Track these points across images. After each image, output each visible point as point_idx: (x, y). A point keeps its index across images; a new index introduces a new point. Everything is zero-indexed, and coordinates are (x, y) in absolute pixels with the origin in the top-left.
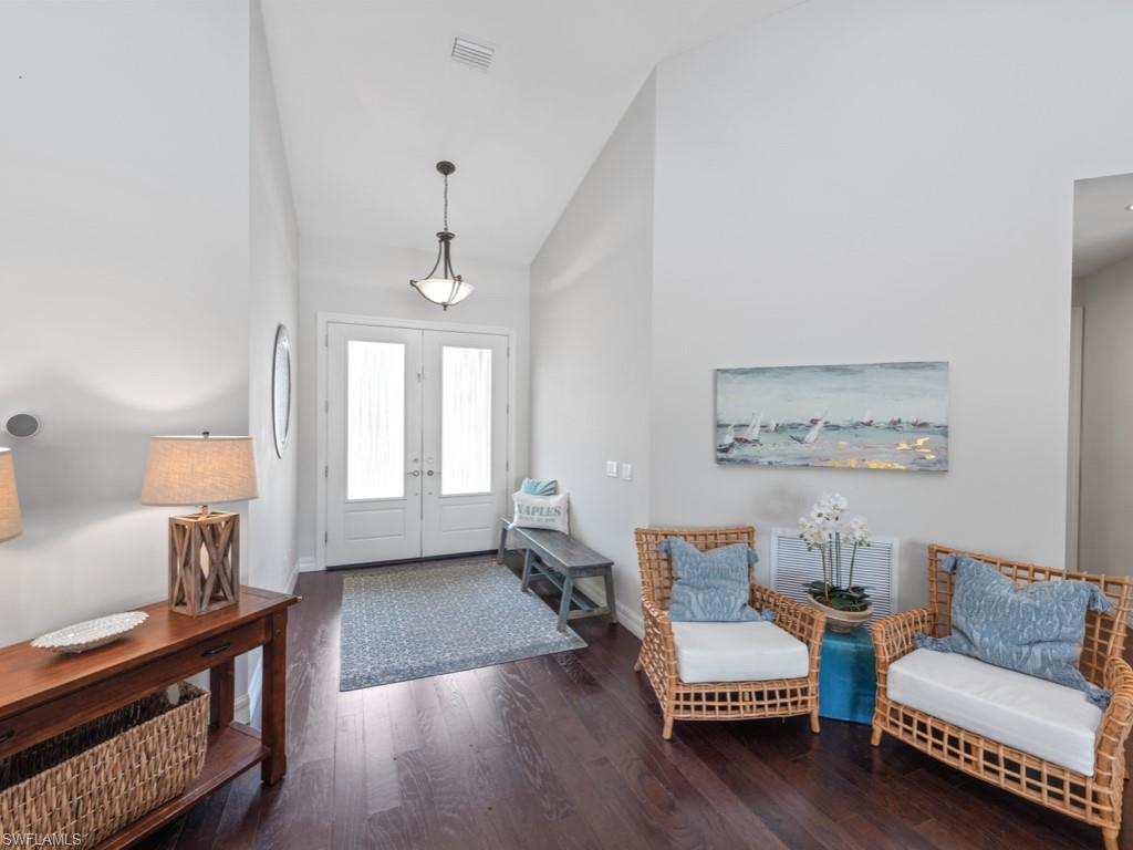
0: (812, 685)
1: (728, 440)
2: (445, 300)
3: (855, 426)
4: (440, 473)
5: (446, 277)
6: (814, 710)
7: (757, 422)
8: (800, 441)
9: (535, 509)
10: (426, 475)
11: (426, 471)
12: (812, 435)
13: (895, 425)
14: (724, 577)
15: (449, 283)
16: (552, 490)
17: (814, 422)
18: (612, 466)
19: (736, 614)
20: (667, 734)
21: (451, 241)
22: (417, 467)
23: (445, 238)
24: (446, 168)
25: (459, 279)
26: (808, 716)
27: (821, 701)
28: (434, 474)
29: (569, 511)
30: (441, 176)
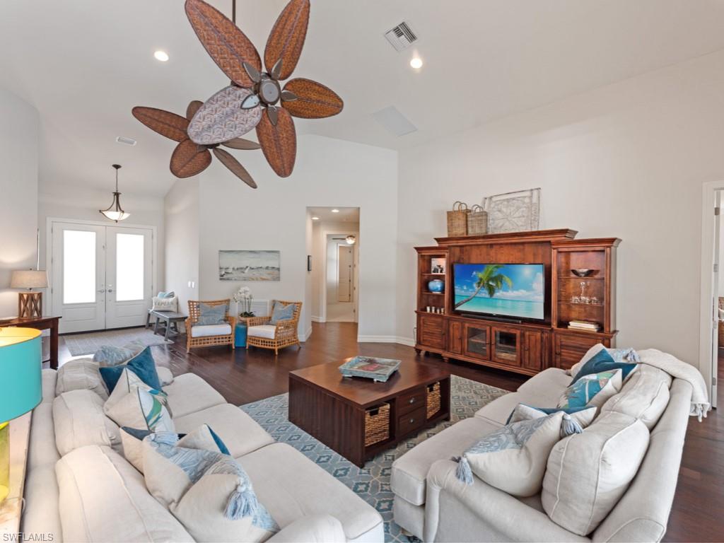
0: (233, 336)
1: (223, 273)
2: (117, 219)
3: (258, 268)
4: (115, 291)
5: (117, 211)
6: (233, 342)
7: (231, 267)
8: (244, 272)
9: (162, 303)
10: (107, 292)
11: (107, 290)
12: (247, 271)
13: (267, 268)
14: (215, 313)
15: (119, 213)
16: (172, 295)
17: (247, 267)
18: (189, 283)
19: (216, 322)
20: (188, 351)
21: (120, 195)
22: (103, 288)
23: (117, 194)
24: (117, 167)
25: (123, 212)
26: (231, 345)
27: (236, 341)
28: (112, 291)
29: (177, 303)
30: (115, 169)
